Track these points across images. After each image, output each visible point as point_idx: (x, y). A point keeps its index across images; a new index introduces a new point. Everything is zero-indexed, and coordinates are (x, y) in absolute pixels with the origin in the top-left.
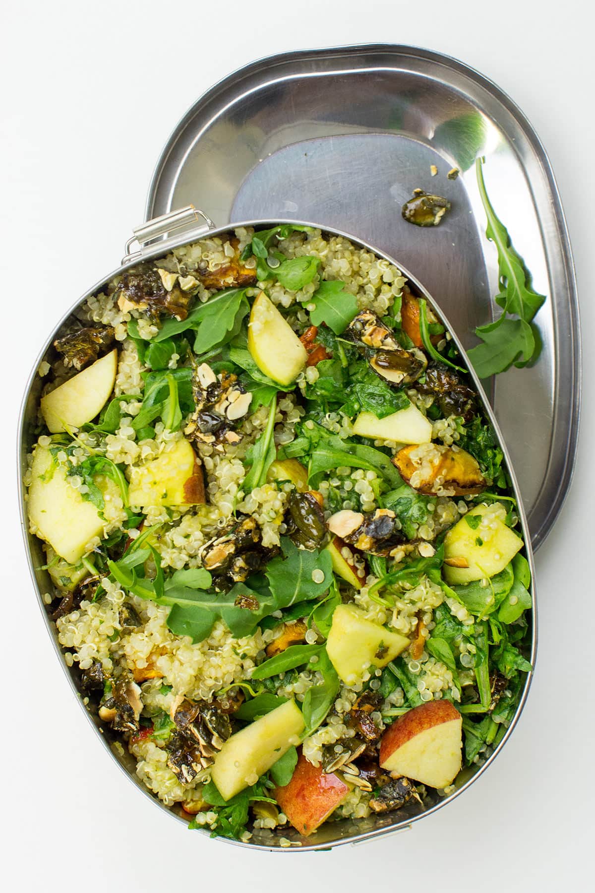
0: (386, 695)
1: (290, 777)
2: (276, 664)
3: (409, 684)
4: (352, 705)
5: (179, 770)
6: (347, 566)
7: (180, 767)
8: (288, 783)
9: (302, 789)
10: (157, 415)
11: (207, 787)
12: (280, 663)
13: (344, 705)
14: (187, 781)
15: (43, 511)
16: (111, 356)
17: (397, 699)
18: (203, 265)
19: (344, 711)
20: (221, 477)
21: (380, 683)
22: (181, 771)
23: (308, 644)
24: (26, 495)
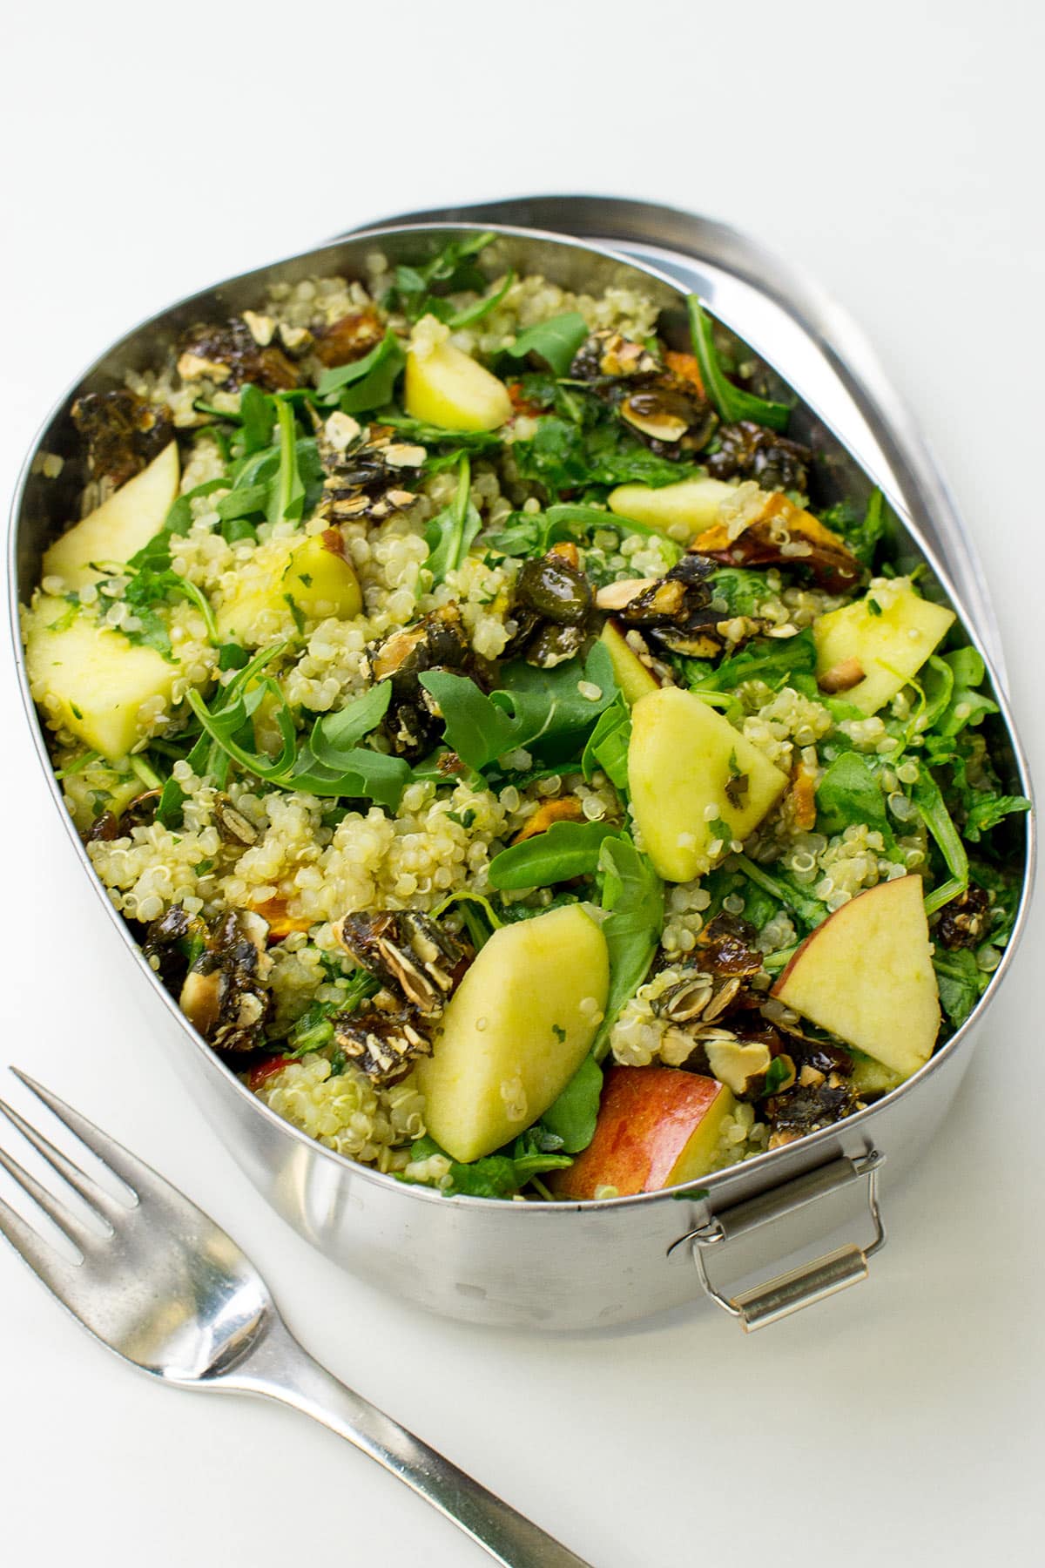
0: (760, 925)
1: (591, 1128)
2: (534, 862)
3: (800, 897)
4: (696, 936)
5: (361, 1048)
6: (642, 669)
7: (364, 1042)
8: (589, 1139)
9: (623, 1128)
10: (259, 507)
11: (419, 1144)
12: (541, 861)
13: (682, 936)
14: (381, 1069)
15: (56, 664)
16: (170, 453)
17: (783, 930)
18: (317, 320)
19: (683, 954)
20: (388, 560)
21: (742, 902)
22: (367, 1050)
23: (588, 820)
24: (27, 615)
